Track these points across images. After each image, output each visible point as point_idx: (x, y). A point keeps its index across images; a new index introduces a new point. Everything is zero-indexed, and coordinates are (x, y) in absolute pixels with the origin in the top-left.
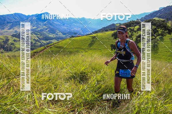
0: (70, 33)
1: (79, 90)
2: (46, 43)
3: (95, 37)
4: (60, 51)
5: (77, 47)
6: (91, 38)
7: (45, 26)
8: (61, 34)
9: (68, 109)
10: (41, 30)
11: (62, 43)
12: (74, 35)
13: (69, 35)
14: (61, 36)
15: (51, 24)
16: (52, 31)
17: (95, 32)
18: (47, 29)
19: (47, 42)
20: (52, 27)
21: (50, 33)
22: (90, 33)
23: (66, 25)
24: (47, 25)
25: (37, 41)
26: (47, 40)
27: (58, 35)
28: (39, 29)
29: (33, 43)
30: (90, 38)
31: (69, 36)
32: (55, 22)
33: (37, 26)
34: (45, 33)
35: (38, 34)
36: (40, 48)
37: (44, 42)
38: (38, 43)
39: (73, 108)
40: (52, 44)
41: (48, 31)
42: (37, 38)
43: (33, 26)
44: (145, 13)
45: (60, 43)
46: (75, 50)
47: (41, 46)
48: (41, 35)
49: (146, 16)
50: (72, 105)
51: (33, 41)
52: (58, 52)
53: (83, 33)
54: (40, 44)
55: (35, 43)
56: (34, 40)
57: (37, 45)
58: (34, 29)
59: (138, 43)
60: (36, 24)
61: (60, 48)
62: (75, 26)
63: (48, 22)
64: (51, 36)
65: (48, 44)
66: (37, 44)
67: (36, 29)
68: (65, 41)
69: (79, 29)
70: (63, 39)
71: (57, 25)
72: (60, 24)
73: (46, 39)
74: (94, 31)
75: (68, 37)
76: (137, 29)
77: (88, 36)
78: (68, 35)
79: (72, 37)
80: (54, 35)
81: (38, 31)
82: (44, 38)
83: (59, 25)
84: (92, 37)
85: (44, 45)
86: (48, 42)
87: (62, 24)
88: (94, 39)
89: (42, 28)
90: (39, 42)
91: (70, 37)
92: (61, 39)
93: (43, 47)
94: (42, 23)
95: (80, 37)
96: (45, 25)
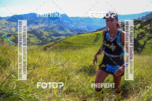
0: (77, 30)
1: (89, 82)
2: (56, 39)
3: (99, 34)
4: (68, 46)
5: (83, 43)
6: (95, 35)
7: (55, 24)
8: (69, 31)
9: (80, 99)
10: (52, 28)
11: (70, 39)
12: (80, 32)
13: (76, 32)
14: (69, 33)
15: (60, 23)
16: (62, 29)
17: (99, 29)
18: (57, 27)
19: (56, 38)
20: (61, 25)
21: (60, 31)
22: (94, 31)
23: (73, 23)
24: (58, 23)
25: (48, 37)
26: (57, 36)
27: (66, 32)
28: (50, 27)
29: (45, 38)
30: (94, 35)
31: (76, 33)
32: (64, 21)
33: (48, 24)
34: (55, 30)
35: (50, 31)
36: (51, 43)
37: (54, 38)
38: (49, 38)
39: (84, 98)
40: (61, 40)
41: (58, 28)
42: (48, 35)
43: (46, 24)
44: (146, 12)
45: (68, 39)
46: (81, 45)
47: (52, 41)
48: (52, 32)
49: (147, 15)
50: (83, 95)
51: (45, 37)
52: (67, 47)
53: (88, 31)
54: (51, 39)
55: (47, 39)
56: (46, 36)
57: (48, 40)
58: (46, 27)
59: (139, 40)
60: (48, 22)
61: (68, 43)
62: (82, 24)
63: (58, 21)
64: (61, 32)
65: (58, 39)
66: (48, 39)
67: (48, 26)
68: (72, 37)
69: (85, 27)
70: (71, 35)
71: (65, 23)
72: (68, 22)
73: (56, 35)
74: (98, 29)
75: (75, 34)
76: (138, 27)
77: (93, 33)
78: (75, 33)
79: (79, 34)
80: (63, 32)
81: (50, 28)
82: (54, 34)
84: (97, 34)
85: (54, 41)
86: (58, 38)
87: (70, 23)
88: (98, 36)
89: (53, 26)
90: (50, 38)
91: (77, 34)
92: (69, 35)
93: (53, 42)
94: (53, 22)
95: (84, 34)
96: (55, 23)
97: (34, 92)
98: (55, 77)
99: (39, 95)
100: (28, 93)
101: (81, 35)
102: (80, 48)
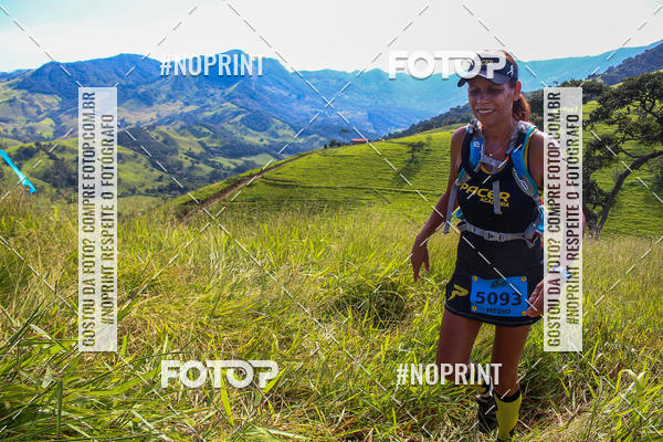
0: (324, 128)
1: (378, 355)
2: (233, 167)
3: (421, 145)
4: (284, 197)
5: (350, 185)
6: (405, 149)
7: (229, 104)
8: (291, 133)
9: (338, 431)
10: (217, 119)
11: (293, 169)
12: (339, 139)
13: (322, 139)
14: (290, 141)
15: (252, 96)
16: (258, 122)
17: (419, 126)
18: (237, 114)
19: (235, 164)
20: (256, 106)
21: (251, 130)
22: (400, 130)
23: (308, 98)
24: (239, 98)
25: (198, 158)
26: (238, 156)
27: (278, 137)
28: (208, 114)
29: (185, 166)
30: (399, 150)
31: (321, 142)
32: (268, 88)
33: (198, 103)
34: (229, 127)
35: (205, 134)
36: (211, 186)
37: (225, 162)
38: (201, 165)
39: (354, 425)
40: (254, 172)
41: (242, 120)
42: (198, 150)
43: (187, 104)
44: (621, 51)
45: (286, 168)
46: (342, 195)
47: (214, 177)
48: (214, 137)
49: (629, 62)
50: (351, 413)
51: (183, 160)
52: (279, 204)
53: (372, 131)
54: (209, 169)
55: (192, 168)
56: (190, 154)
57: (199, 174)
58: (188, 114)
59: (594, 169)
60: (197, 94)
61: (287, 185)
62: (344, 102)
63: (243, 88)
64: (253, 139)
65: (240, 170)
66: (200, 169)
67: (196, 112)
68: (303, 159)
69: (360, 113)
70: (296, 151)
71: (273, 98)
72: (286, 94)
73: (235, 150)
74: (417, 121)
75: (316, 144)
76: (591, 115)
77: (395, 140)
78: (316, 139)
79: (333, 144)
80: (262, 135)
81: (205, 119)
82: (226, 147)
83: (283, 99)
84: (411, 145)
85: (226, 175)
86: (240, 162)
87: (294, 96)
88: (416, 154)
89: (219, 111)
90: (206, 162)
91: (325, 147)
92: (288, 151)
93: (221, 183)
94: (219, 92)
95: (362, 147)
96: (230, 98)
97: (134, 403)
98: (226, 336)
99: (153, 412)
100: (106, 404)
101: (342, 151)
102: (335, 205)
